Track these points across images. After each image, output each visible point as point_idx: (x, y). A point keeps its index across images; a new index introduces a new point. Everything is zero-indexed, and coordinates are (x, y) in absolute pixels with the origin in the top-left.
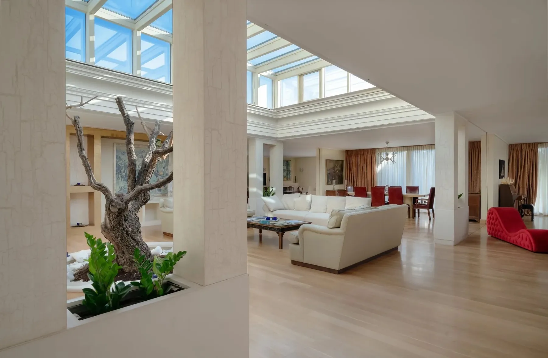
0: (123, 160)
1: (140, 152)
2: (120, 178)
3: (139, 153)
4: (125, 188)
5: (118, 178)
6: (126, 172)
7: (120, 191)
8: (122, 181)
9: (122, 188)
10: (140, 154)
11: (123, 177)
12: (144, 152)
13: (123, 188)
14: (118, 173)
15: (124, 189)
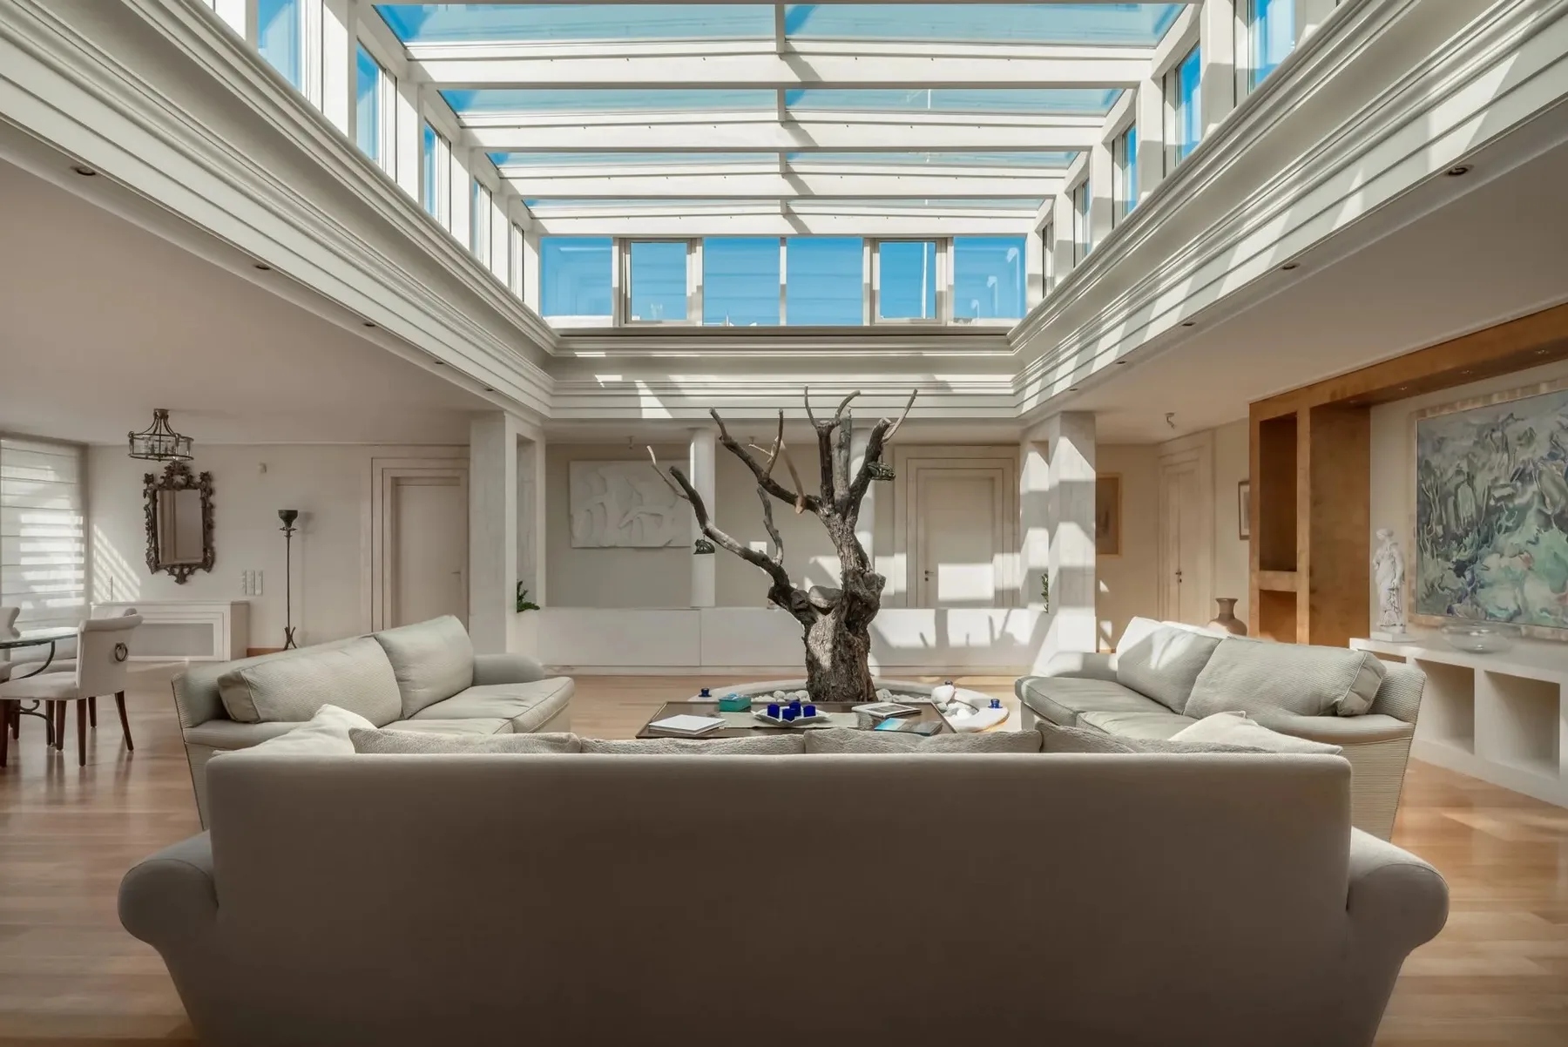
0: (1438, 474)
1: (1495, 427)
2: (1429, 546)
3: (1493, 430)
4: (1443, 590)
5: (1422, 549)
6: (1445, 522)
7: (1427, 596)
8: (1433, 557)
9: (1433, 586)
10: (1498, 434)
11: (1434, 542)
12: (1510, 420)
13: (1436, 585)
14: (1423, 528)
15: (1440, 592)
